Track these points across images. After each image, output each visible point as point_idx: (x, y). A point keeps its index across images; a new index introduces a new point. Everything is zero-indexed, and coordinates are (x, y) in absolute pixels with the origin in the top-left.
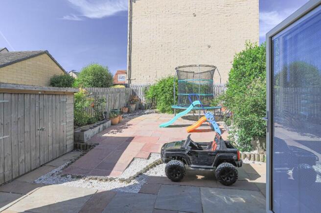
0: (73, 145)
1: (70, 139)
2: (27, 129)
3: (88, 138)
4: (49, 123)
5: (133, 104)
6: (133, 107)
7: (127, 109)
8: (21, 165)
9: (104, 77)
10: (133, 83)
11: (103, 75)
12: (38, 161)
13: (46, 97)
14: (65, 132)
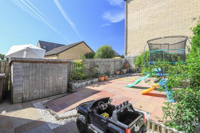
0: (67, 90)
1: (65, 86)
2: (37, 78)
3: (76, 87)
4: (51, 77)
5: (125, 68)
6: (125, 71)
7: (119, 72)
8: (34, 95)
9: (108, 52)
10: (128, 55)
11: (108, 51)
12: (43, 95)
13: (49, 64)
14: (61, 82)
